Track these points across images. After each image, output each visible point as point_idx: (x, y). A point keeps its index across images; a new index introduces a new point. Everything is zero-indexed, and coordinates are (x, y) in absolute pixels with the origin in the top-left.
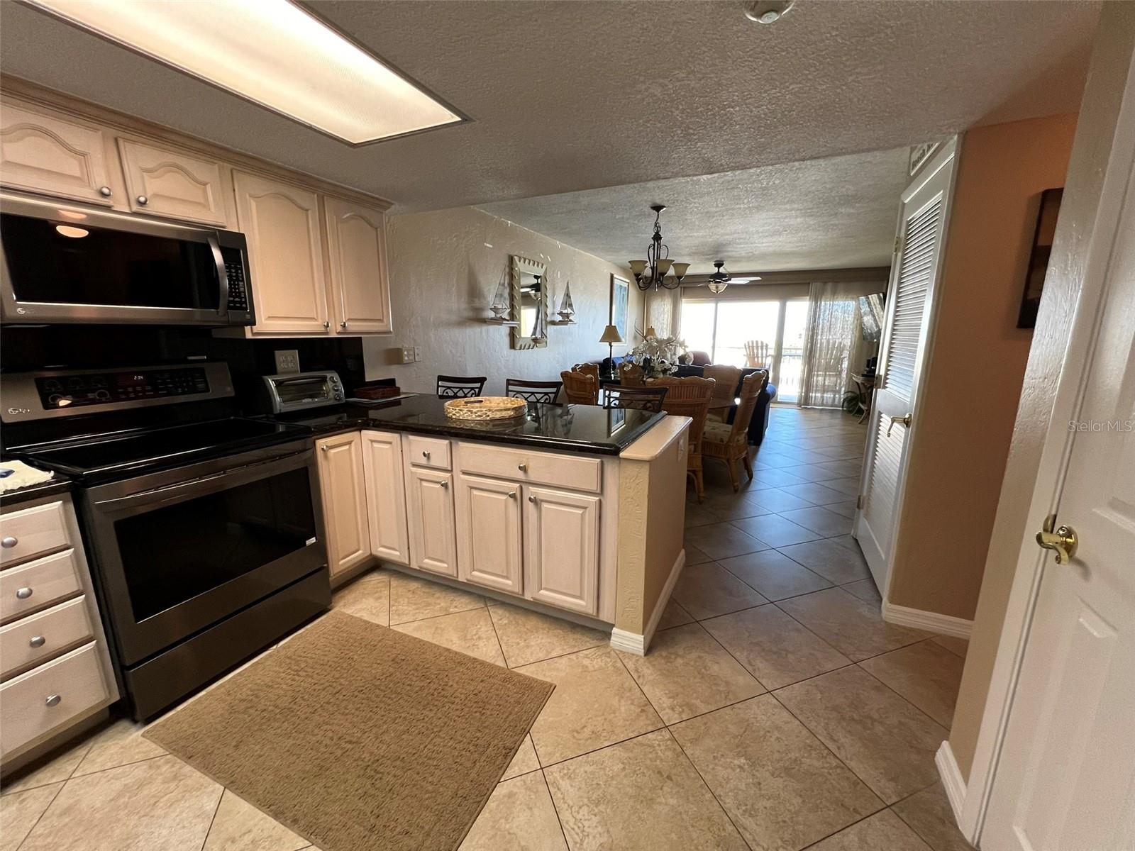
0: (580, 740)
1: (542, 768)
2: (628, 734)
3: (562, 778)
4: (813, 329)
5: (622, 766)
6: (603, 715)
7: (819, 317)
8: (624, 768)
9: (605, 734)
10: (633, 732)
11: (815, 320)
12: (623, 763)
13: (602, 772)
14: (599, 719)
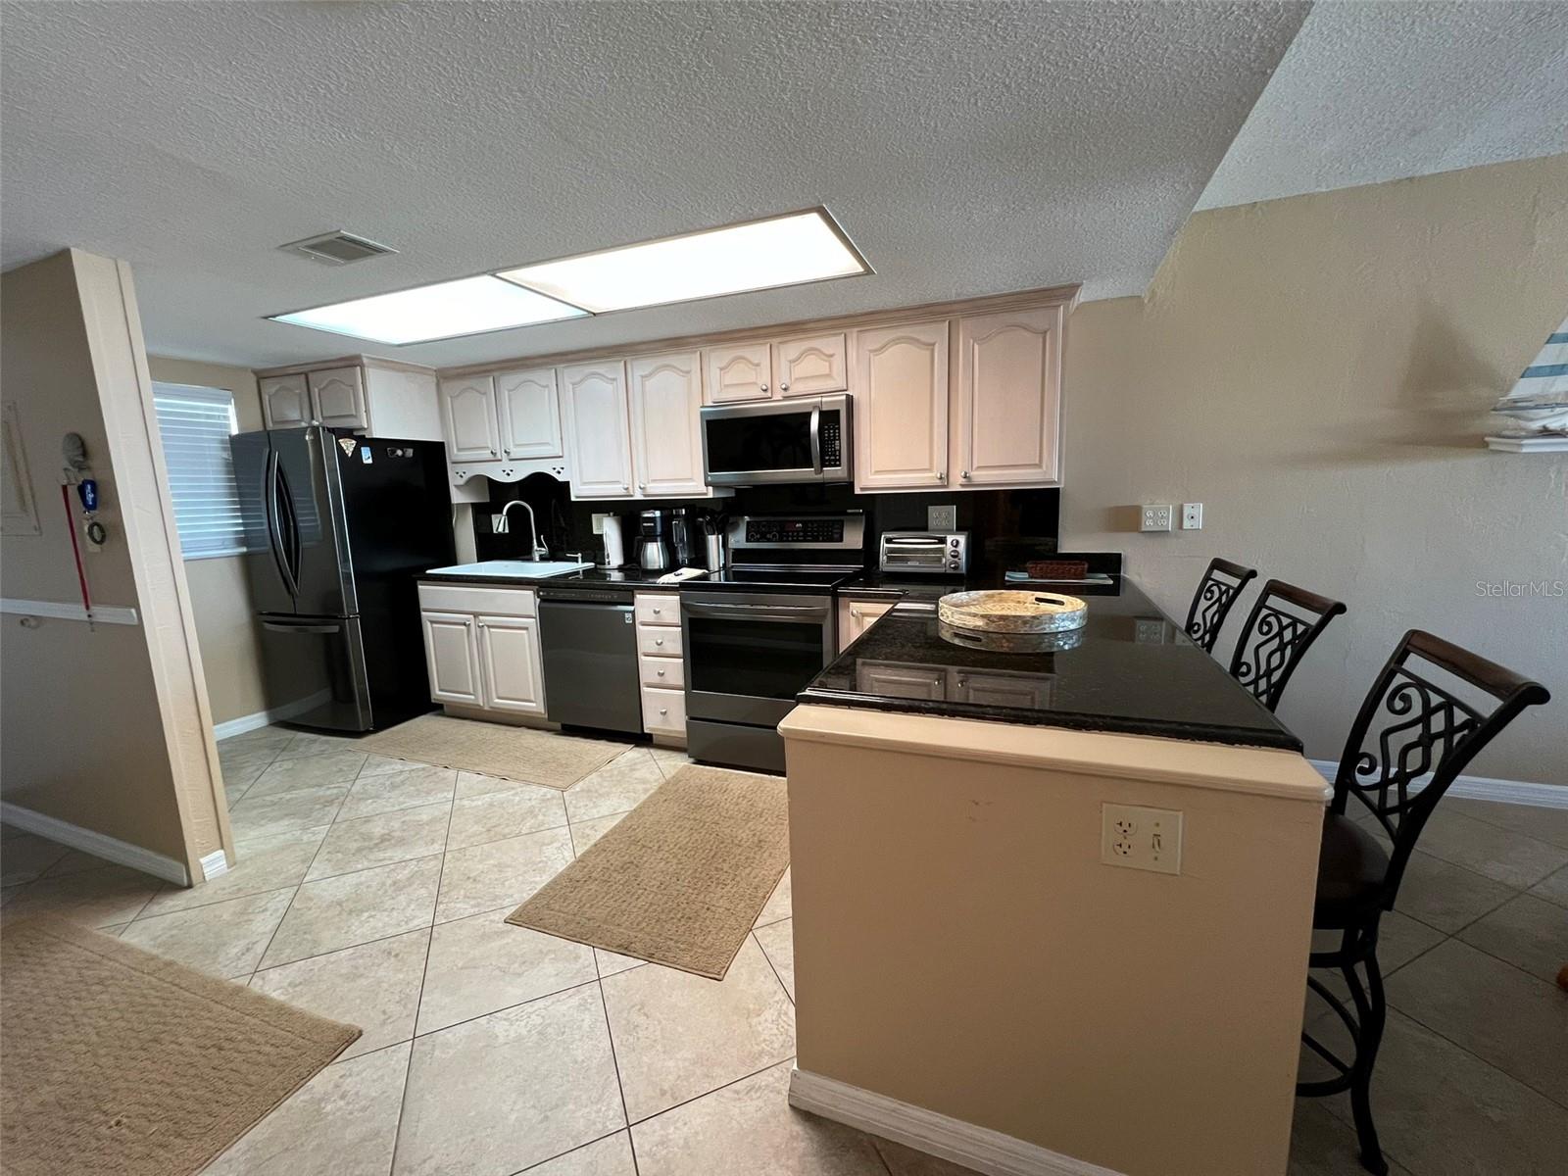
0: (629, 1013)
1: (599, 979)
2: (626, 1069)
3: (583, 999)
5: (580, 1059)
6: (663, 1038)
8: (576, 1062)
9: (631, 1040)
10: (628, 1076)
12: (583, 1061)
13: (577, 1037)
14: (658, 1033)
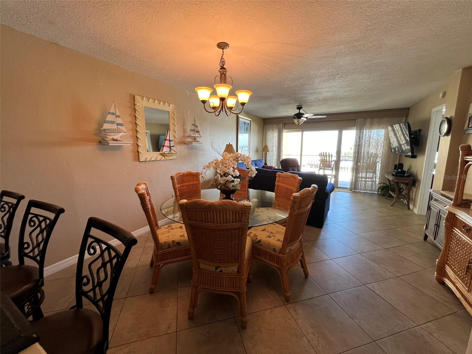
4: (359, 146)
7: (362, 139)
11: (360, 141)
